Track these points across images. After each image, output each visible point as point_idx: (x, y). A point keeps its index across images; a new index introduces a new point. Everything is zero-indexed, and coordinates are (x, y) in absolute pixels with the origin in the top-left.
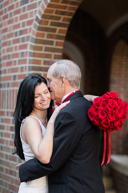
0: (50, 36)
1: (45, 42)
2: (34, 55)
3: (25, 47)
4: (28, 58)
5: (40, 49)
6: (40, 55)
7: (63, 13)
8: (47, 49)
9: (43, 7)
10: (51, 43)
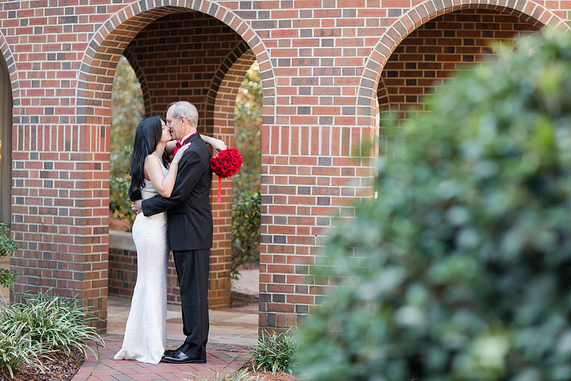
0: (104, 64)
1: (98, 71)
2: (87, 86)
3: (73, 75)
4: (77, 89)
5: (93, 79)
6: (93, 87)
7: (122, 39)
8: (100, 80)
9: (103, 32)
10: (103, 72)
